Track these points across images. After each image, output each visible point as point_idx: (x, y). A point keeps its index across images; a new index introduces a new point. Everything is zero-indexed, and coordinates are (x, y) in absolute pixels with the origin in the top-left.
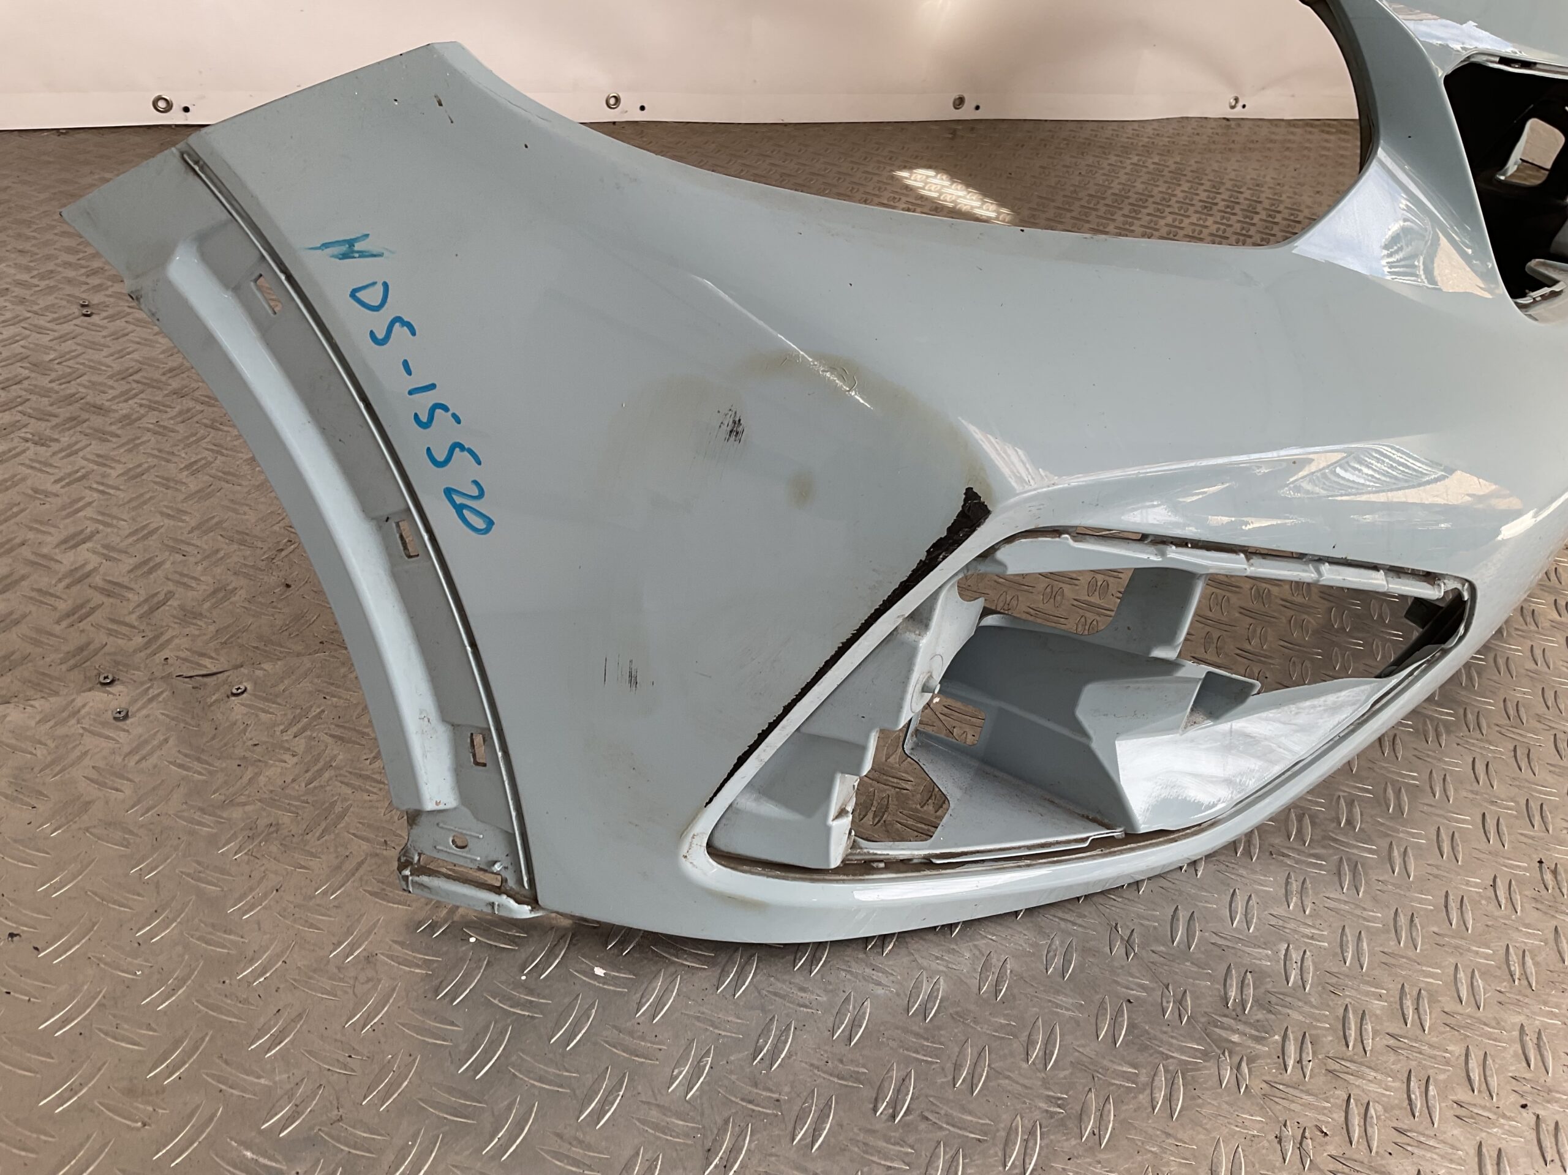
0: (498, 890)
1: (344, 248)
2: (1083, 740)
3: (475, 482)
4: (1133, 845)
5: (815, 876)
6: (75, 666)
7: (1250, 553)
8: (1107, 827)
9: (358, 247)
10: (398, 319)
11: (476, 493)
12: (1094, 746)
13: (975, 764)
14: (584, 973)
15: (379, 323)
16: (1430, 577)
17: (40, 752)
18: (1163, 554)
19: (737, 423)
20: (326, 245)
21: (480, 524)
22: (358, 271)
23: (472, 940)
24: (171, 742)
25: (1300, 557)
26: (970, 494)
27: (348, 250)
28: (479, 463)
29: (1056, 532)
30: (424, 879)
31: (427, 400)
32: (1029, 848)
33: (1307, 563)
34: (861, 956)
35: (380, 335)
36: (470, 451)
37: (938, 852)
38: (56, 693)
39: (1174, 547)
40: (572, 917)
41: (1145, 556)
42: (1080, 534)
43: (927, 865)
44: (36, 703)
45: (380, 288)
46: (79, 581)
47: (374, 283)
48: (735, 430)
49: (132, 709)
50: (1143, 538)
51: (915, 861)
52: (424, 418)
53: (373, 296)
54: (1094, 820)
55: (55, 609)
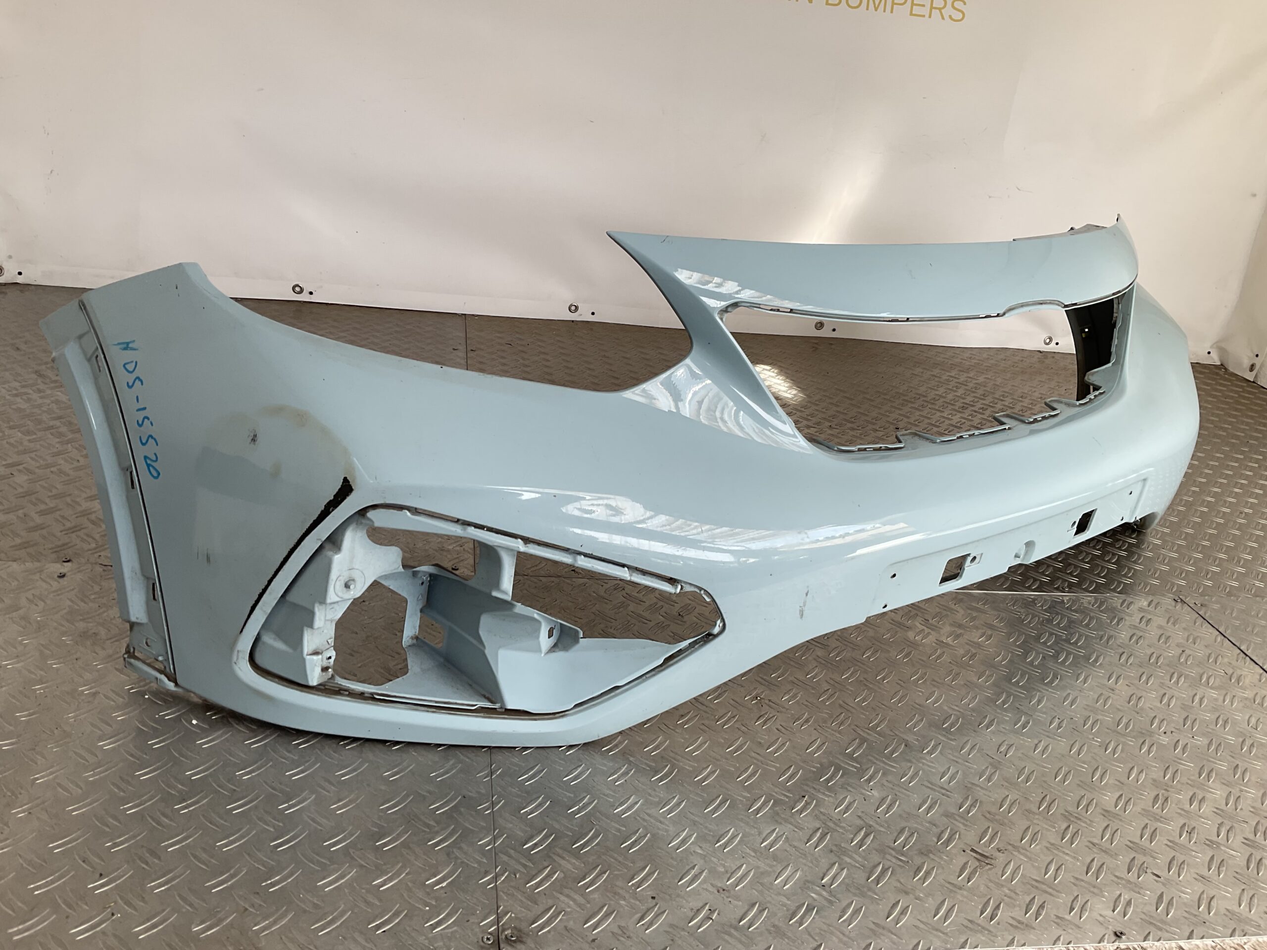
0: (161, 672)
1: (125, 346)
2: (482, 648)
3: (155, 454)
4: (506, 716)
5: (305, 689)
6: (56, 552)
7: (527, 540)
8: (492, 702)
9: (130, 345)
10: (138, 378)
11: (154, 458)
12: (487, 652)
13: (442, 660)
14: (186, 721)
15: (131, 378)
16: (672, 581)
17: (15, 583)
18: (465, 530)
19: (255, 436)
20: (119, 344)
21: (155, 474)
22: (129, 355)
23: (147, 697)
24: (75, 591)
25: (566, 550)
26: (346, 480)
27: (126, 346)
28: (157, 445)
29: (401, 508)
30: (132, 661)
31: (143, 414)
32: (436, 702)
33: (570, 554)
34: (335, 746)
35: (130, 384)
36: (155, 440)
37: (380, 692)
38: (39, 561)
39: (473, 528)
40: (200, 697)
41: (453, 529)
42: (415, 511)
43: (372, 698)
44: (27, 564)
45: (134, 364)
46: (84, 516)
47: (132, 362)
48: (254, 440)
49: (68, 574)
50: (458, 521)
51: (366, 695)
52: (140, 422)
53: (130, 367)
54: (484, 696)
55: (64, 525)
